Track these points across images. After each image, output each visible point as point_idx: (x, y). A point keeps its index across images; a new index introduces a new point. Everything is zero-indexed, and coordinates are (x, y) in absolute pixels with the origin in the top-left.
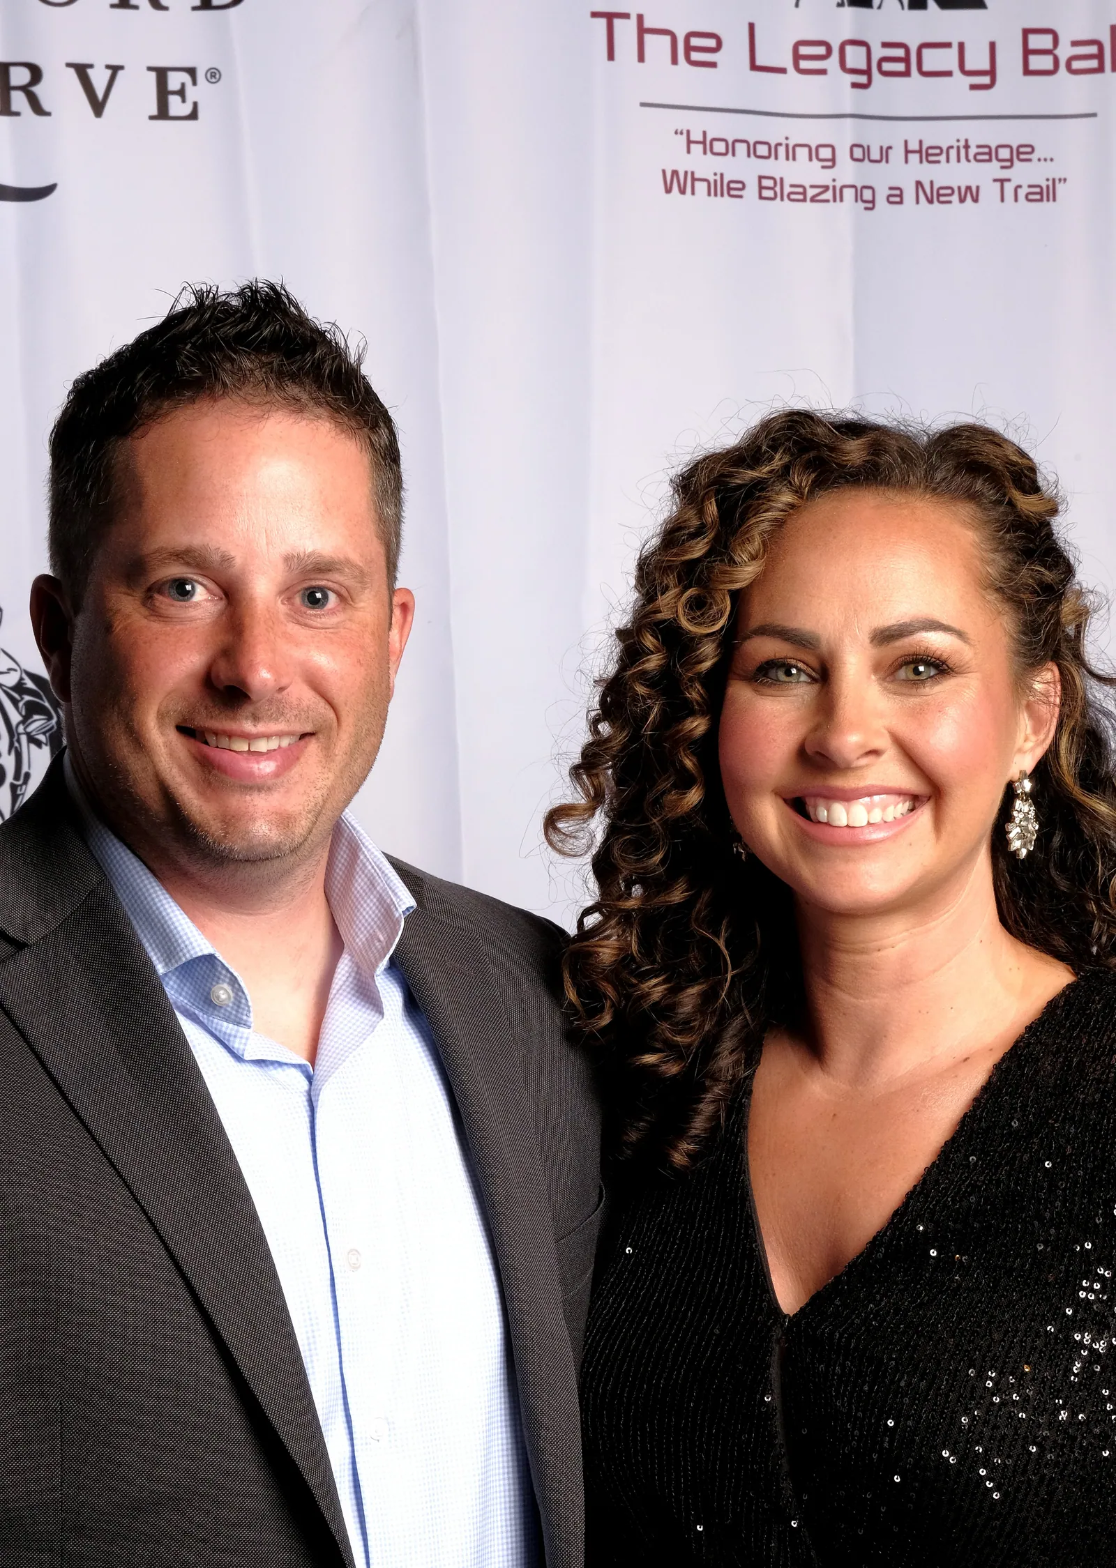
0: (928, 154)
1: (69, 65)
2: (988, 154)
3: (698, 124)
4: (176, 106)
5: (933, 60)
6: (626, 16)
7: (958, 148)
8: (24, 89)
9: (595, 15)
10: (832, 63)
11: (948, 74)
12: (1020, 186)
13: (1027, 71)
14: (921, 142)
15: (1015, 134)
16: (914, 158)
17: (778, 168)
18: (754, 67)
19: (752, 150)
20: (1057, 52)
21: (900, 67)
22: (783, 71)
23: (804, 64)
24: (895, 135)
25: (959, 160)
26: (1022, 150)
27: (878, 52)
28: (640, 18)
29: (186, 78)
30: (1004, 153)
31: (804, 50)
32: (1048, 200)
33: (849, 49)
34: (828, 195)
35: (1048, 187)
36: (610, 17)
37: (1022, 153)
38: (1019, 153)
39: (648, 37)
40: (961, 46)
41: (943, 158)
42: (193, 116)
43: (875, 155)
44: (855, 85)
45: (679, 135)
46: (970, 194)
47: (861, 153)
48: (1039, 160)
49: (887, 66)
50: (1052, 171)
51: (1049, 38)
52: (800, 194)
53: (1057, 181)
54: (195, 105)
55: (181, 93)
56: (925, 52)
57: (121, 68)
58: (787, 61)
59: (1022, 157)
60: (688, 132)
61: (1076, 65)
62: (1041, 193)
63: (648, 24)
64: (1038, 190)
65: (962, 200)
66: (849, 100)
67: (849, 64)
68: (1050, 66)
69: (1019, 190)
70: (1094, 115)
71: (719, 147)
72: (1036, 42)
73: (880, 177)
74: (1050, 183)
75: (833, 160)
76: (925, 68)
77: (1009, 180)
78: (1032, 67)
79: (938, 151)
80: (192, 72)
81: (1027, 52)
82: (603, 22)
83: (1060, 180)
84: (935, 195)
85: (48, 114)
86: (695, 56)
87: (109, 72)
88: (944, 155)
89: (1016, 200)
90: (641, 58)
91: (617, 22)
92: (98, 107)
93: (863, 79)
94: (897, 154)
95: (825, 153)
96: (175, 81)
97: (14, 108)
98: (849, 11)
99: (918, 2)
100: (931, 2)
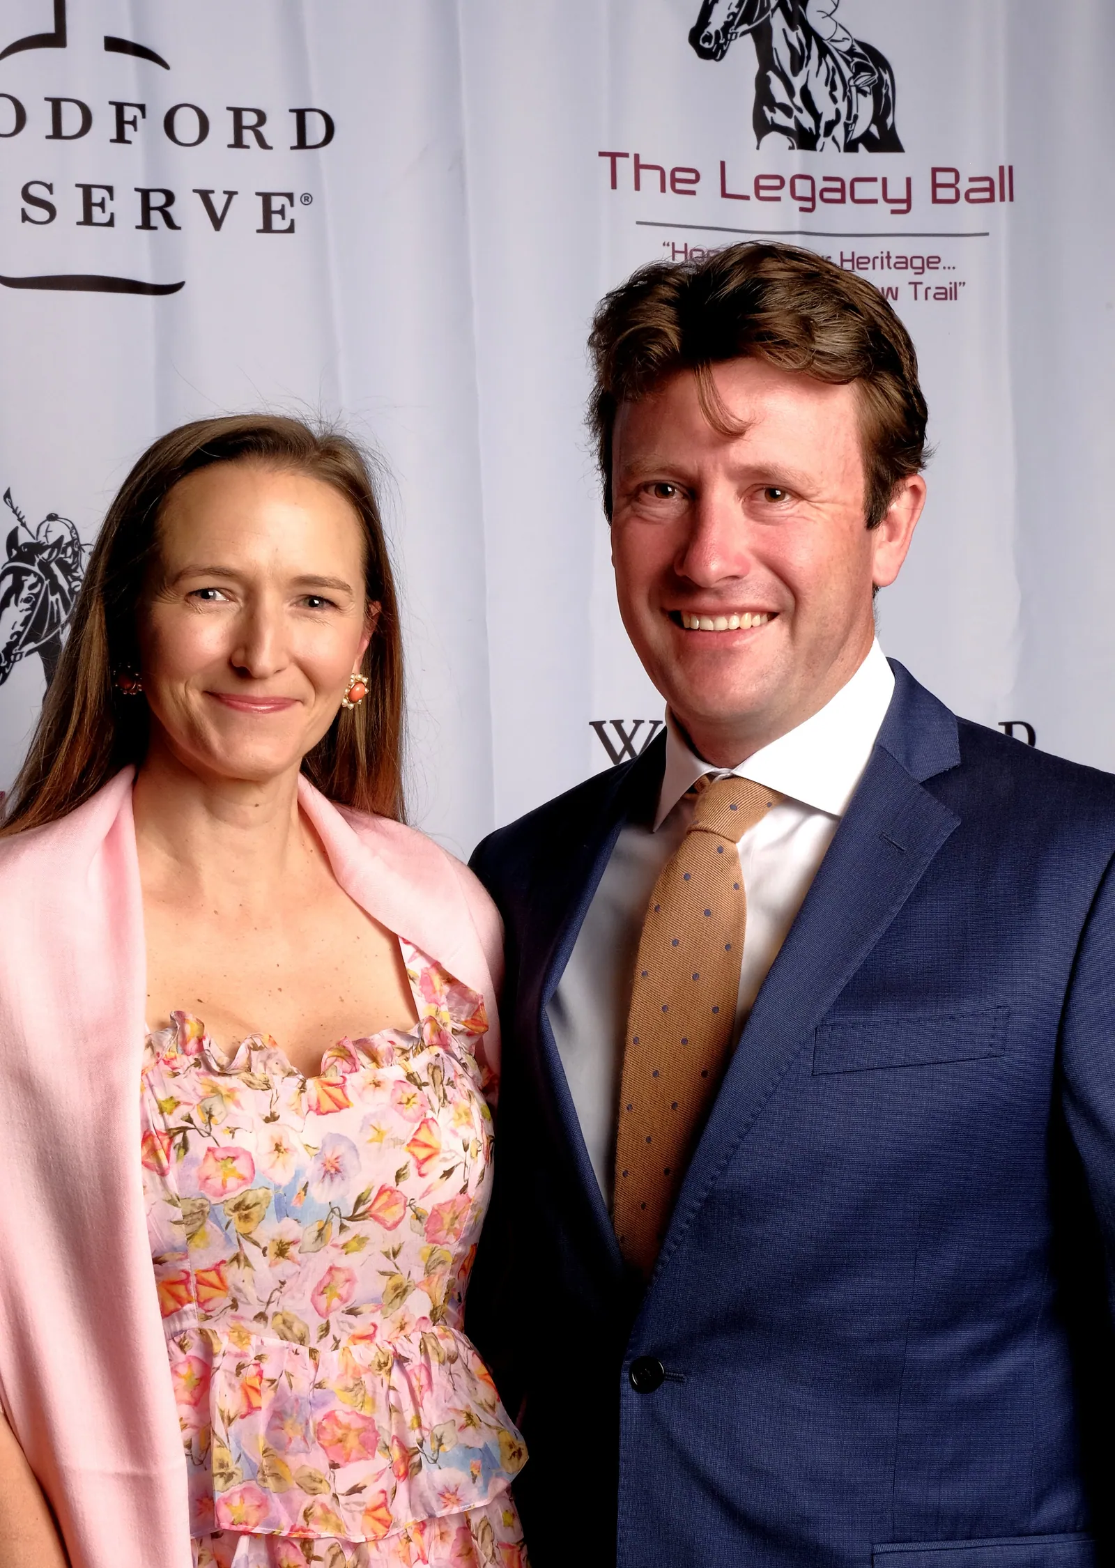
1: (195, 191)
2: (905, 263)
3: (681, 238)
4: (278, 222)
5: (862, 191)
6: (626, 155)
7: (882, 258)
8: (161, 209)
9: (601, 154)
10: (785, 193)
11: (875, 201)
12: (929, 288)
13: (935, 200)
14: (853, 253)
15: (925, 248)
18: (724, 195)
20: (958, 186)
21: (838, 196)
22: (747, 198)
23: (763, 193)
24: (833, 247)
25: (882, 268)
26: (931, 260)
27: (820, 185)
28: (637, 157)
29: (285, 201)
30: (917, 263)
31: (763, 182)
32: (951, 299)
33: (798, 181)
35: (951, 288)
36: (614, 156)
37: (931, 262)
38: (928, 263)
39: (642, 171)
40: (885, 180)
41: (870, 265)
42: (291, 230)
44: (802, 209)
45: (666, 246)
48: (944, 268)
49: (827, 195)
50: (955, 277)
51: (952, 175)
53: (958, 285)
54: (292, 221)
55: (282, 212)
56: (857, 184)
57: (236, 193)
58: (750, 191)
59: (931, 265)
60: (673, 244)
61: (973, 196)
62: (946, 293)
63: (642, 162)
64: (943, 291)
66: (797, 220)
67: (798, 194)
68: (953, 197)
69: (929, 291)
70: (987, 234)
72: (942, 178)
74: (953, 286)
76: (857, 197)
77: (921, 283)
78: (939, 197)
79: (866, 260)
80: (290, 196)
81: (935, 186)
82: (608, 159)
83: (960, 283)
85: (179, 228)
86: (679, 186)
87: (226, 196)
88: (871, 264)
89: (926, 298)
90: (637, 188)
91: (618, 159)
92: (217, 223)
93: (808, 205)
96: (276, 203)
97: (153, 224)
98: (798, 153)
99: (851, 147)
100: (861, 146)
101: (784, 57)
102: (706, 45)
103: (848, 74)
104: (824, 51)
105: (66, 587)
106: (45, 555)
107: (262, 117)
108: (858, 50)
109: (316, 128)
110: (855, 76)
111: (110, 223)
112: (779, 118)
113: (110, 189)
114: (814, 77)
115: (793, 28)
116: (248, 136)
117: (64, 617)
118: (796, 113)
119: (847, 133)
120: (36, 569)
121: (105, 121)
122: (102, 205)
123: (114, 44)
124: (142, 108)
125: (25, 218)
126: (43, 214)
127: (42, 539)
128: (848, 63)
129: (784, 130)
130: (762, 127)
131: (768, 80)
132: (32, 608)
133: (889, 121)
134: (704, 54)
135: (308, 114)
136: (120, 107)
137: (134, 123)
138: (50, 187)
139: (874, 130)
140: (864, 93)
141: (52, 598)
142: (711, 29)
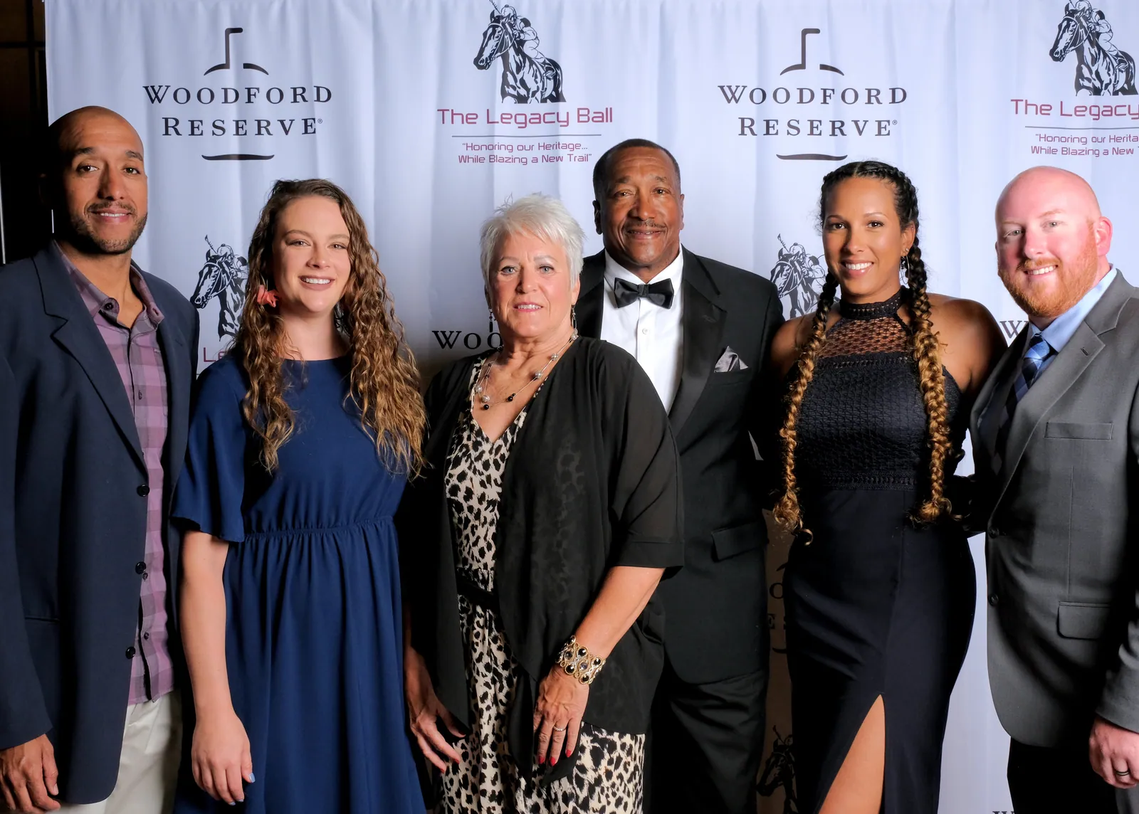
0: (1117, 139)
1: (852, 121)
3: (1043, 132)
4: (883, 132)
5: (1119, 111)
6: (1022, 100)
7: (1127, 137)
8: (839, 128)
9: (1012, 100)
10: (1087, 113)
14: (1115, 136)
16: (1112, 141)
17: (1068, 145)
18: (1062, 114)
19: (1060, 140)
21: (1109, 113)
22: (1071, 115)
23: (1078, 113)
24: (1107, 134)
25: (1127, 141)
27: (1102, 109)
28: (1026, 101)
29: (887, 123)
31: (1078, 109)
33: (1092, 108)
34: (1084, 153)
36: (1017, 101)
40: (1129, 106)
42: (888, 134)
43: (1100, 140)
44: (1094, 119)
45: (1036, 136)
46: (1131, 151)
47: (1095, 140)
49: (1105, 113)
52: (1075, 153)
54: (889, 131)
55: (885, 128)
56: (1117, 108)
57: (868, 121)
58: (1072, 112)
60: (1040, 135)
63: (1028, 103)
65: (1128, 153)
66: (1092, 123)
67: (1092, 113)
71: (1050, 139)
73: (1101, 147)
75: (1086, 142)
76: (1117, 113)
79: (1120, 138)
80: (888, 121)
82: (1014, 103)
84: (1119, 152)
85: (846, 135)
86: (1043, 112)
87: (864, 122)
88: (1122, 140)
90: (1026, 113)
91: (1019, 102)
92: (860, 133)
93: (1097, 117)
94: (1107, 140)
95: (1084, 140)
96: (883, 124)
97: (836, 134)
98: (1093, 97)
99: (1116, 93)
100: (1120, 93)
101: (1088, 59)
102: (1056, 56)
103: (1115, 64)
104: (1106, 55)
105: (800, 270)
106: (793, 258)
107: (879, 92)
108: (1120, 54)
109: (899, 95)
110: (1119, 64)
111: (820, 134)
112: (1086, 83)
113: (820, 121)
114: (1101, 66)
115: (1093, 47)
116: (873, 100)
117: (799, 282)
118: (1093, 81)
119: (1114, 88)
120: (789, 263)
121: (819, 96)
122: (817, 127)
123: (823, 67)
124: (833, 90)
125: (788, 133)
126: (795, 132)
127: (791, 252)
128: (1116, 60)
129: (1088, 88)
130: (1079, 87)
131: (1082, 68)
132: (787, 278)
133: (1132, 82)
134: (1056, 59)
135: (896, 90)
136: (825, 90)
137: (830, 96)
138: (798, 122)
139: (1126, 86)
140: (1122, 72)
141: (794, 275)
142: (1059, 50)
